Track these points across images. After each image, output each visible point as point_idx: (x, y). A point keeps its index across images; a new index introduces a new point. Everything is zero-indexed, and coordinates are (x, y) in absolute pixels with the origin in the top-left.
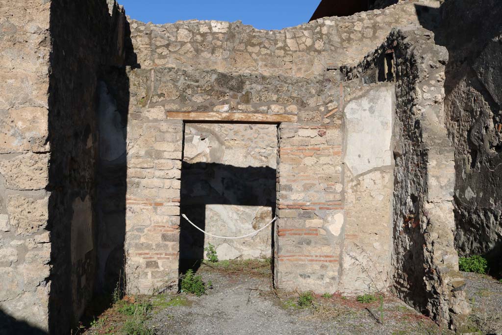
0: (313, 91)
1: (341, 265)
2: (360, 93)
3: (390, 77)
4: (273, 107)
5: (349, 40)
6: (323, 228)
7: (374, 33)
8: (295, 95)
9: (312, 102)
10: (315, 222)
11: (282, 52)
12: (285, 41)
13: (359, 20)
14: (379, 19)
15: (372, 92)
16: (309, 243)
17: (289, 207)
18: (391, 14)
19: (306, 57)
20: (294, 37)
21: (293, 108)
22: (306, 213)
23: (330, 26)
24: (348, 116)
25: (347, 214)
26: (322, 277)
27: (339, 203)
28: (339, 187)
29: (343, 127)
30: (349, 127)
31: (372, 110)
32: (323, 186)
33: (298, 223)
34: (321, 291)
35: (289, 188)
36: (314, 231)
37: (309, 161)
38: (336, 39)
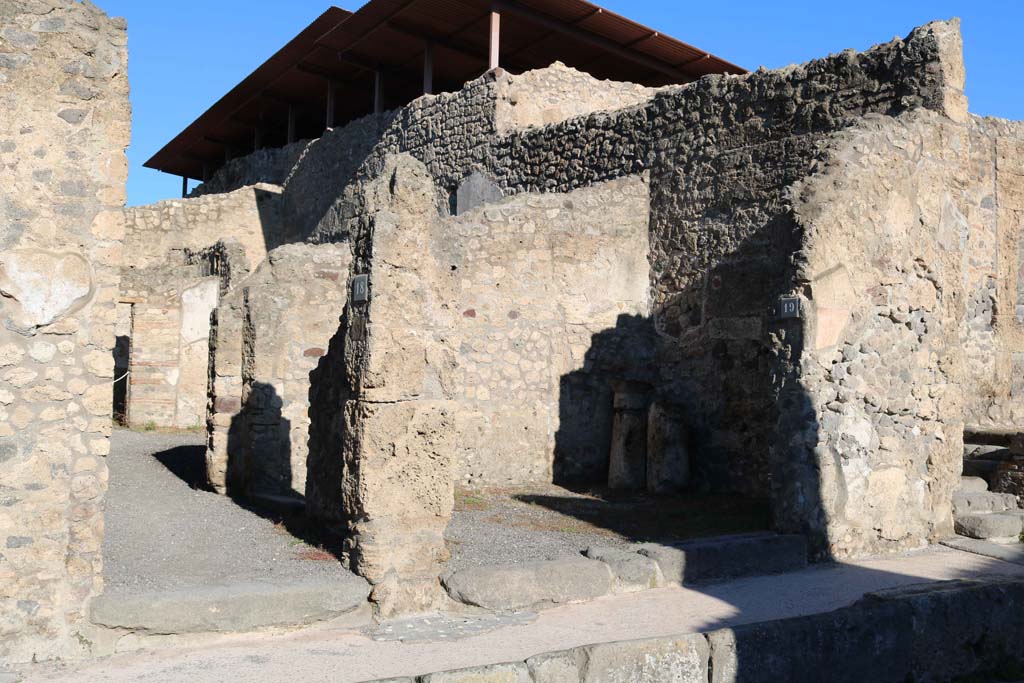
0: (160, 282)
1: (176, 407)
2: (194, 284)
3: (217, 273)
4: (129, 291)
5: (194, 221)
6: (164, 379)
7: (219, 216)
8: (146, 283)
9: (158, 290)
10: (157, 375)
11: (131, 230)
12: (134, 220)
13: (205, 203)
14: (223, 203)
15: (203, 284)
16: (153, 390)
17: (139, 364)
18: (236, 199)
19: (153, 236)
20: (142, 217)
21: (144, 293)
22: (152, 369)
23: (177, 208)
24: (185, 300)
25: (181, 370)
26: (162, 415)
27: (176, 362)
28: (176, 351)
29: (180, 308)
30: (185, 308)
31: (202, 297)
32: (165, 349)
33: (145, 375)
34: (161, 424)
35: (140, 351)
36: (157, 382)
37: (155, 331)
38: (182, 220)
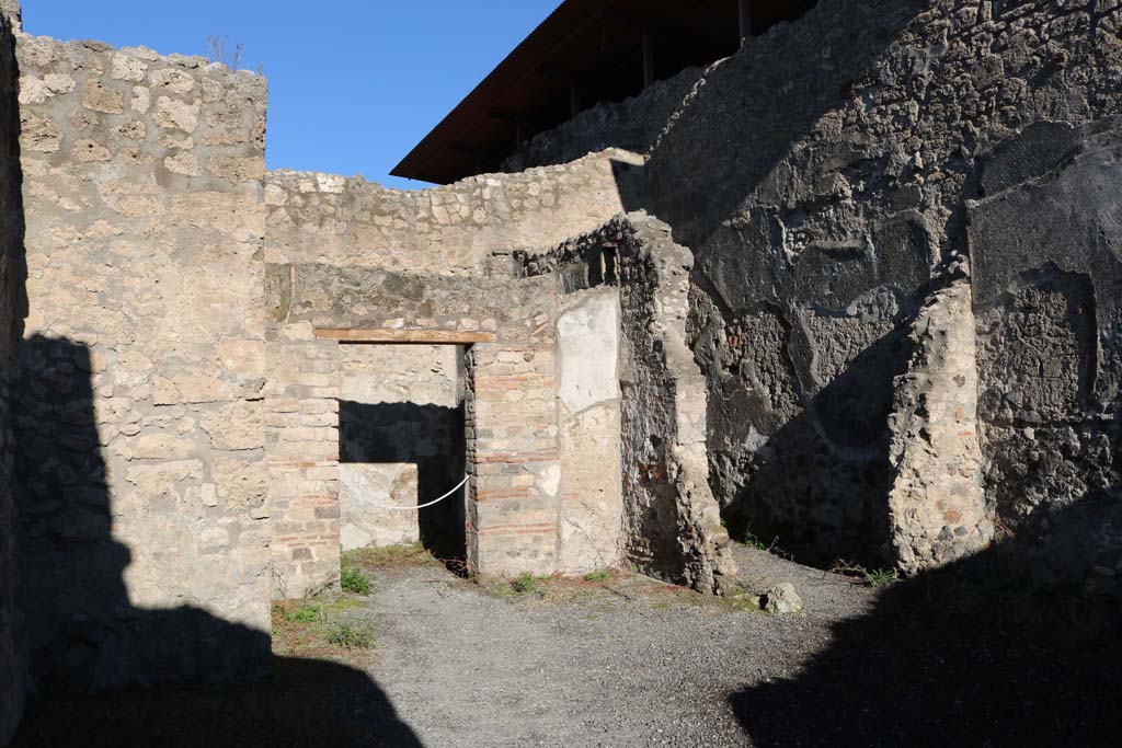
0: (517, 300)
1: (559, 536)
2: (576, 302)
3: (610, 279)
4: (464, 321)
5: (522, 209)
6: (535, 486)
7: (557, 199)
8: (492, 304)
9: (515, 314)
10: (523, 479)
11: (426, 225)
12: (430, 209)
13: (534, 180)
14: (562, 179)
15: (591, 301)
16: (516, 508)
17: (489, 460)
18: (579, 173)
19: (461, 235)
20: (443, 204)
21: (490, 323)
22: (511, 466)
23: (495, 188)
24: (562, 333)
25: (564, 466)
26: (535, 554)
27: (554, 452)
28: (552, 430)
29: (556, 348)
30: (563, 347)
31: (591, 325)
32: (532, 429)
33: (502, 482)
34: (537, 573)
35: (489, 434)
36: (522, 492)
37: (513, 396)
38: (503, 207)
